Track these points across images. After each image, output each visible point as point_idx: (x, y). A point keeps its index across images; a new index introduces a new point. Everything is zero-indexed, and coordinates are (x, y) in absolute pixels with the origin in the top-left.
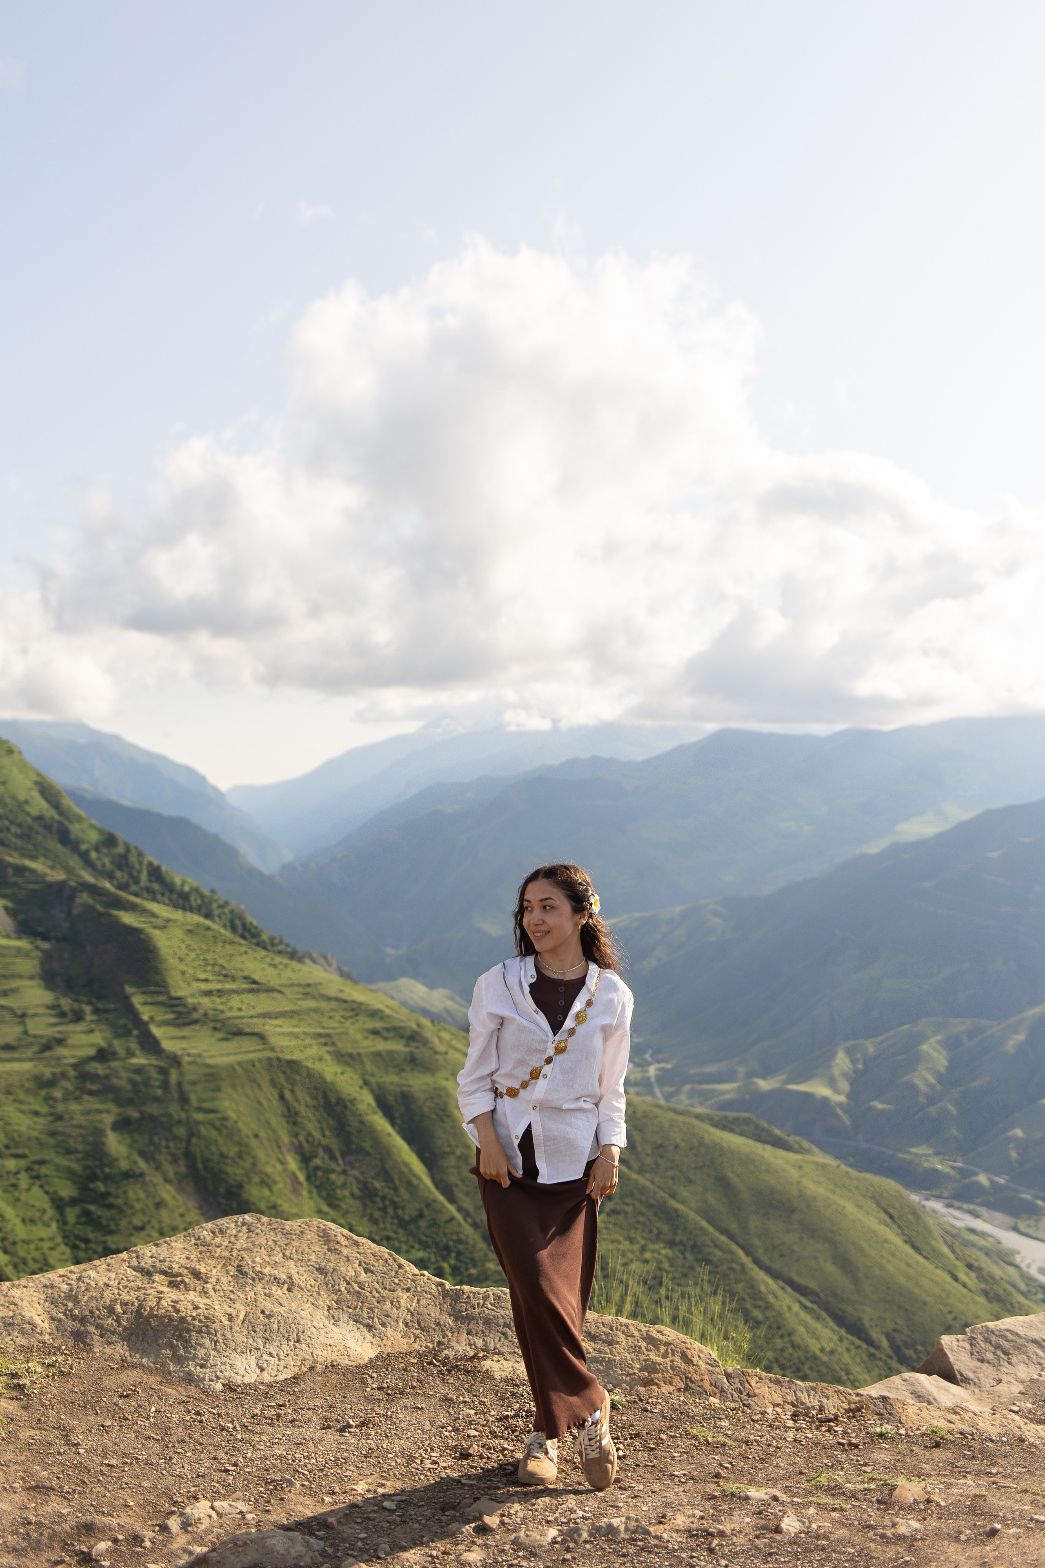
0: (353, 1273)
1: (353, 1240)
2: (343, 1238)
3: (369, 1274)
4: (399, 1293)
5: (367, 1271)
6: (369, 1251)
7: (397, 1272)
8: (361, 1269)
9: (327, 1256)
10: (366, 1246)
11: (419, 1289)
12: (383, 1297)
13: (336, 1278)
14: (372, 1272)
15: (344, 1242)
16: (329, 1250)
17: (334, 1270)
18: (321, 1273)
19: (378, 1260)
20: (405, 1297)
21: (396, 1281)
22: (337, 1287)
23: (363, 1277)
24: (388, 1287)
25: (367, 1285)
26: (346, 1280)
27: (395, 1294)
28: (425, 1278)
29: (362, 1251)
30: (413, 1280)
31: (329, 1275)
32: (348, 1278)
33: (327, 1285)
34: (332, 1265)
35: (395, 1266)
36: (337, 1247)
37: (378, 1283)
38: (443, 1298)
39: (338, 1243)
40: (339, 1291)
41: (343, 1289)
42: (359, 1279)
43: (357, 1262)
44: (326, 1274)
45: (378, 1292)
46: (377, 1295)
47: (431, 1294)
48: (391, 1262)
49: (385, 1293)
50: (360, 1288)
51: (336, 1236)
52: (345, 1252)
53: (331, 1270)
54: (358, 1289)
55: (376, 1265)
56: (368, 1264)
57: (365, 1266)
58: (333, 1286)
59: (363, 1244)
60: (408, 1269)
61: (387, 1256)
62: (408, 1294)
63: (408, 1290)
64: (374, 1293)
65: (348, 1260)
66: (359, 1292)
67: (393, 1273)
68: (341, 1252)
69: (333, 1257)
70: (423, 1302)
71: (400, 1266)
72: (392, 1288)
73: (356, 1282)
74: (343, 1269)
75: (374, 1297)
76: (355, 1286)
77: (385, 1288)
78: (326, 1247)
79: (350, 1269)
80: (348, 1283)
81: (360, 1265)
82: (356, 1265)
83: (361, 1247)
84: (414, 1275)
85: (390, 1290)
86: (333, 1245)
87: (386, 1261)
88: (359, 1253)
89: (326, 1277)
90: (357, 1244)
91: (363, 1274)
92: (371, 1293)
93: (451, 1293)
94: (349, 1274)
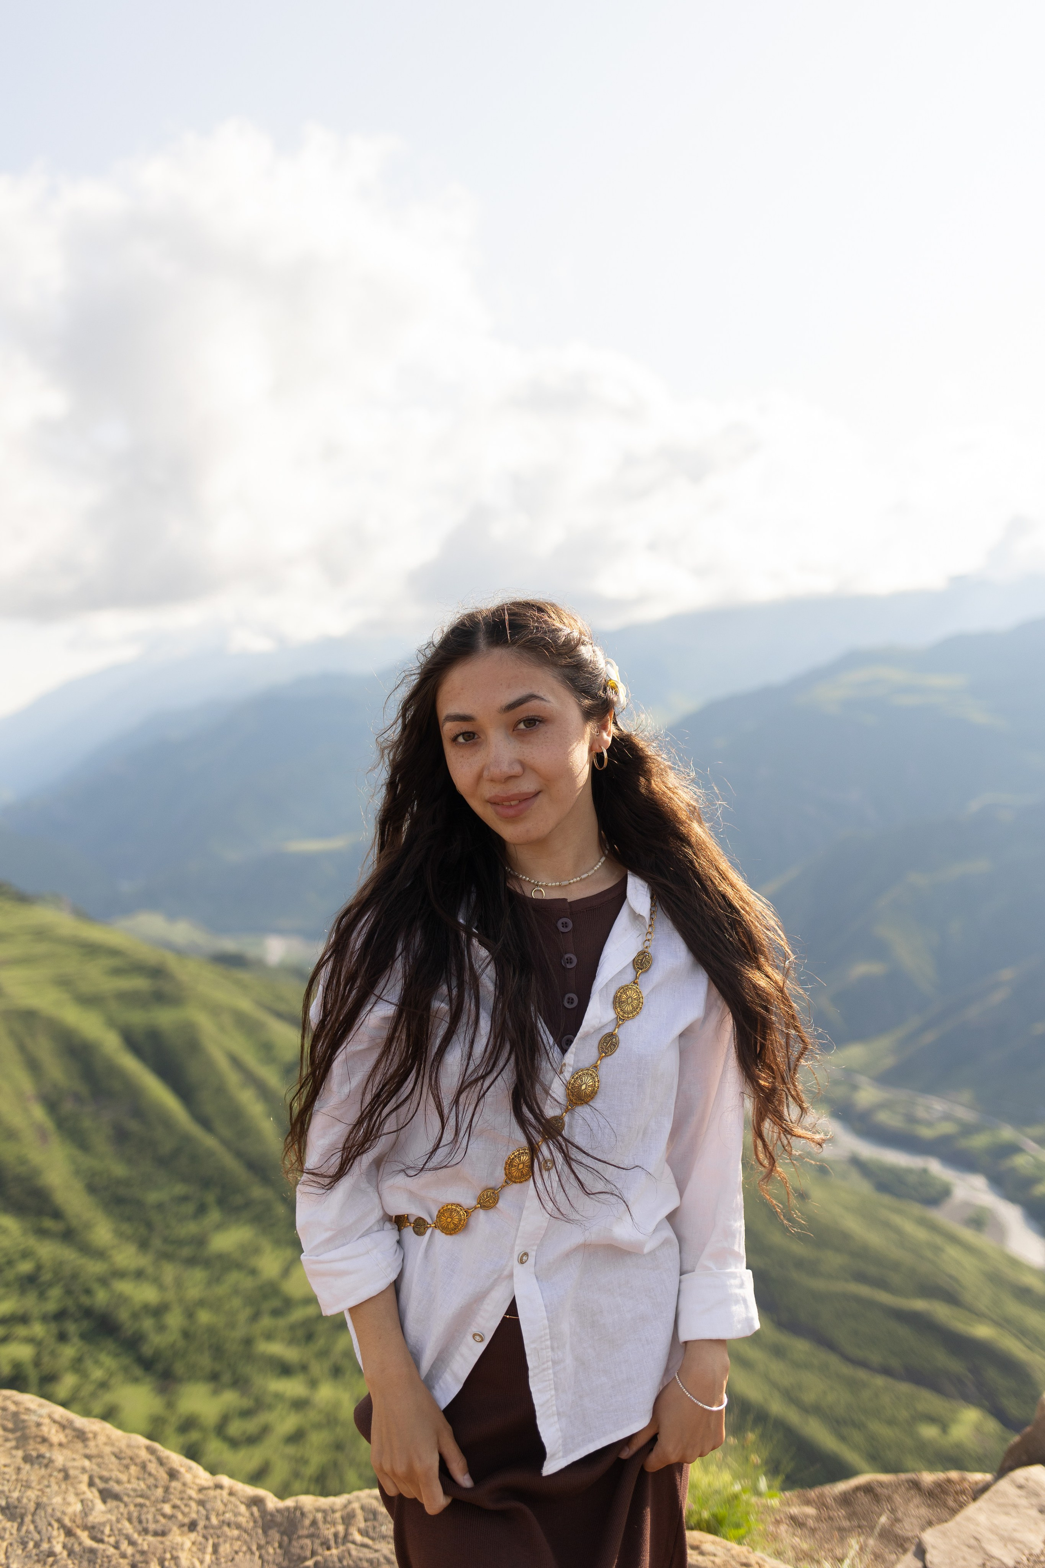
0: (78, 1507)
1: (75, 1429)
2: (54, 1428)
3: (112, 1504)
4: (177, 1537)
5: (106, 1495)
6: (108, 1450)
7: (167, 1489)
8: (92, 1495)
9: (23, 1476)
10: (102, 1439)
11: (214, 1521)
12: (143, 1553)
13: (42, 1525)
14: (117, 1497)
15: (56, 1436)
16: (27, 1459)
17: (38, 1505)
18: (12, 1518)
19: (127, 1467)
20: (188, 1544)
21: (167, 1509)
22: (45, 1546)
23: (100, 1511)
24: (152, 1526)
25: (107, 1531)
26: (63, 1526)
27: (168, 1541)
28: (225, 1493)
29: (92, 1450)
30: (201, 1503)
31: (28, 1519)
32: (67, 1521)
33: (24, 1544)
34: (32, 1494)
35: (163, 1475)
36: (43, 1449)
37: (130, 1520)
38: (265, 1532)
39: (44, 1440)
40: (51, 1554)
41: (58, 1548)
42: (92, 1519)
43: (85, 1478)
44: (22, 1517)
45: (132, 1543)
46: (130, 1550)
47: (239, 1526)
48: (153, 1467)
49: (146, 1542)
50: (94, 1538)
51: (39, 1425)
52: (60, 1458)
53: (32, 1506)
54: (89, 1543)
55: (124, 1477)
56: (105, 1480)
57: (101, 1485)
58: (37, 1545)
59: (95, 1435)
60: (188, 1477)
61: (144, 1455)
62: (193, 1536)
63: (192, 1526)
64: (124, 1546)
65: (67, 1477)
66: (92, 1551)
67: (160, 1492)
68: (51, 1461)
69: (33, 1473)
70: (225, 1549)
71: (173, 1474)
72: (159, 1528)
73: (85, 1528)
74: (57, 1500)
75: (123, 1556)
76: (84, 1536)
77: (146, 1531)
78: (20, 1453)
79: (71, 1498)
80: (69, 1533)
81: (91, 1484)
82: (84, 1487)
83: (92, 1444)
84: (201, 1489)
85: (156, 1534)
86: (34, 1448)
87: (144, 1466)
88: (88, 1457)
89: (21, 1524)
90: (81, 1436)
91: (99, 1506)
92: (116, 1547)
93: (279, 1518)
94: (70, 1510)
